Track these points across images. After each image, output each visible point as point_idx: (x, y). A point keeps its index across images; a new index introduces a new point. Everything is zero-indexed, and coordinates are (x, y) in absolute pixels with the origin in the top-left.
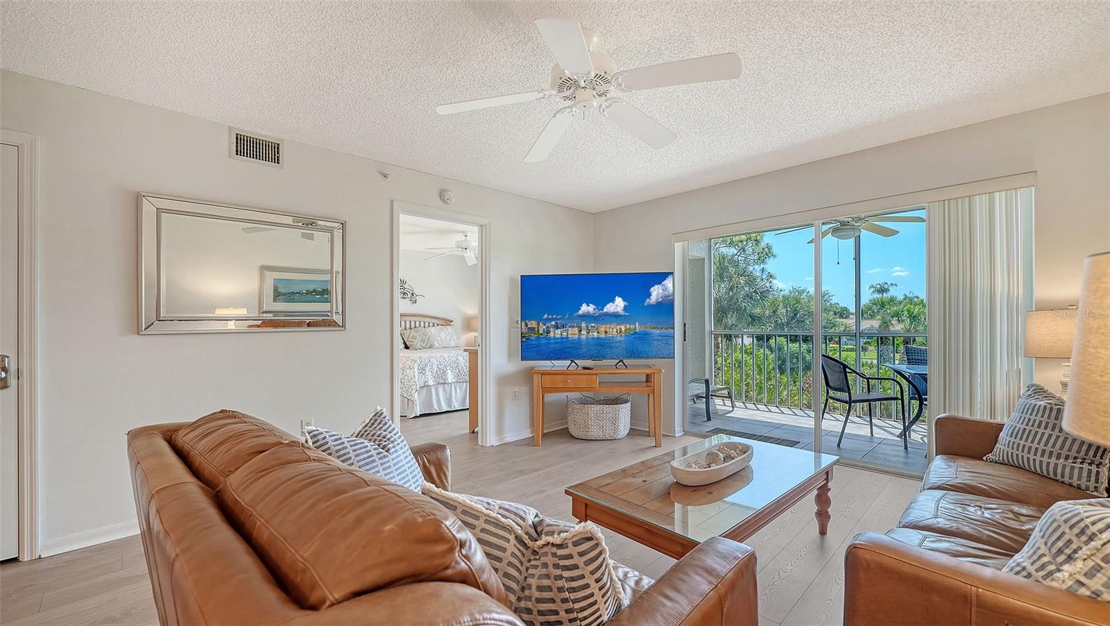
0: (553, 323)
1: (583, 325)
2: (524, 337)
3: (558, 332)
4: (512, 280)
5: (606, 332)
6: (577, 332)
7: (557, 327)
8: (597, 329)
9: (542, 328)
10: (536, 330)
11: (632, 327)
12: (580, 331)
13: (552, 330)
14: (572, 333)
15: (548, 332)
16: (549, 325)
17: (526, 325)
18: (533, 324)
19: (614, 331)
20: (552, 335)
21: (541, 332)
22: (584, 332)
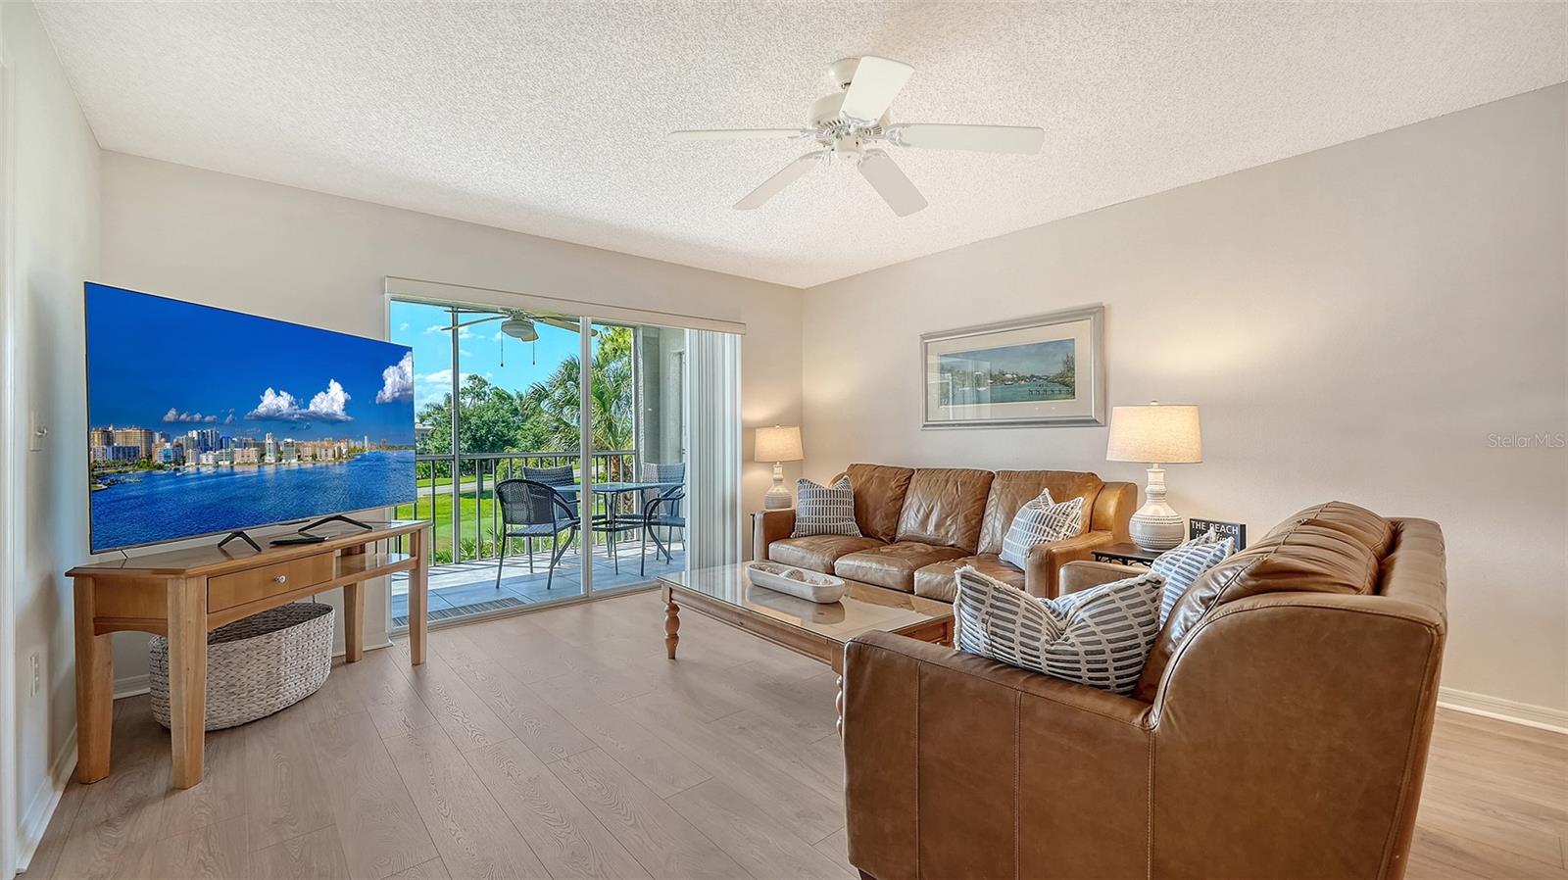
0: (194, 434)
1: (269, 441)
2: (102, 477)
3: (207, 458)
5: (314, 457)
7: (203, 446)
8: (298, 451)
9: (162, 447)
10: (143, 452)
11: (358, 445)
12: (263, 455)
13: (190, 453)
14: (243, 461)
15: (180, 460)
16: (181, 439)
17: (108, 439)
18: (130, 436)
19: (325, 454)
20: (190, 466)
21: (158, 459)
22: (270, 458)
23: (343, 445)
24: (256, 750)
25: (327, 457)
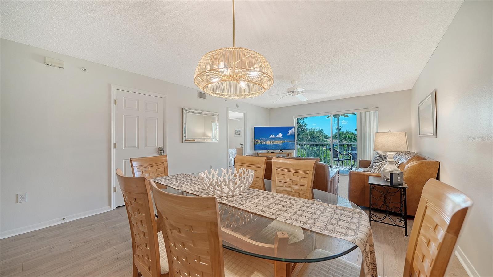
1: (271, 141)
2: (255, 144)
3: (264, 142)
4: (252, 128)
6: (269, 142)
7: (264, 141)
8: (275, 142)
10: (258, 142)
11: (284, 141)
16: (262, 140)
17: (256, 141)
18: (257, 140)
19: (278, 142)
20: (263, 143)
21: (260, 142)
22: (271, 142)
23: (281, 141)
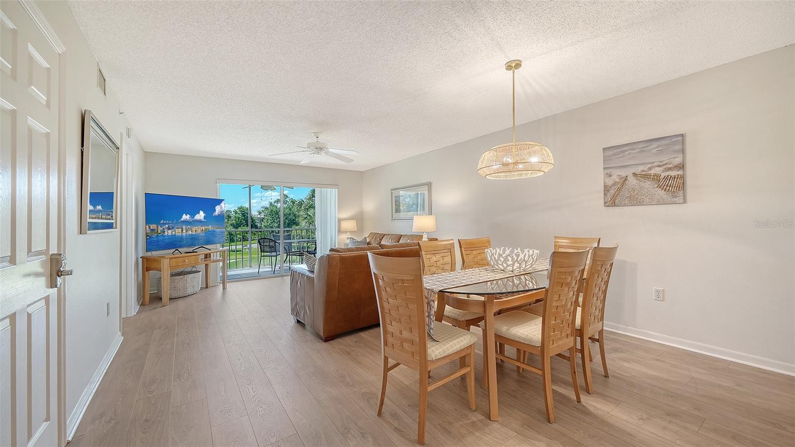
0: (167, 226)
1: (184, 227)
2: (148, 235)
3: (170, 231)
5: (196, 231)
6: (180, 230)
7: (169, 229)
8: (191, 229)
9: (160, 229)
10: (156, 230)
11: (208, 228)
13: (166, 230)
14: (178, 232)
15: (164, 232)
16: (164, 227)
17: (149, 227)
18: (153, 226)
19: (198, 230)
20: (166, 233)
21: (159, 232)
22: (184, 231)
23: (203, 228)
24: (181, 303)
25: (199, 231)
